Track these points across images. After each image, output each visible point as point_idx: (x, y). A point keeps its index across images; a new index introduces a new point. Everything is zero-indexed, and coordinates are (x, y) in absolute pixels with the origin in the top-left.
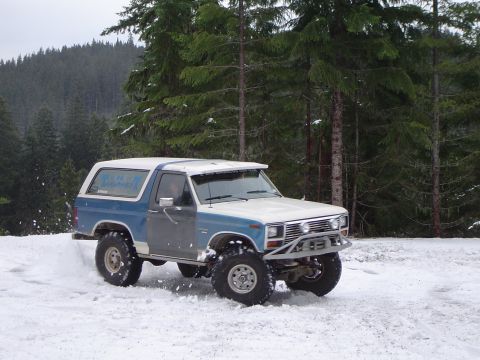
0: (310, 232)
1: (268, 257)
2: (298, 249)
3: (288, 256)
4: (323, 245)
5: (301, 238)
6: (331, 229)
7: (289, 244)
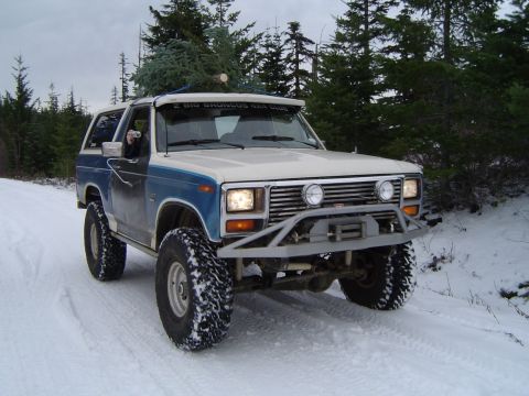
0: (322, 205)
1: (226, 252)
2: (297, 237)
3: (273, 251)
4: (357, 231)
5: (301, 216)
6: (377, 200)
7: (275, 227)
